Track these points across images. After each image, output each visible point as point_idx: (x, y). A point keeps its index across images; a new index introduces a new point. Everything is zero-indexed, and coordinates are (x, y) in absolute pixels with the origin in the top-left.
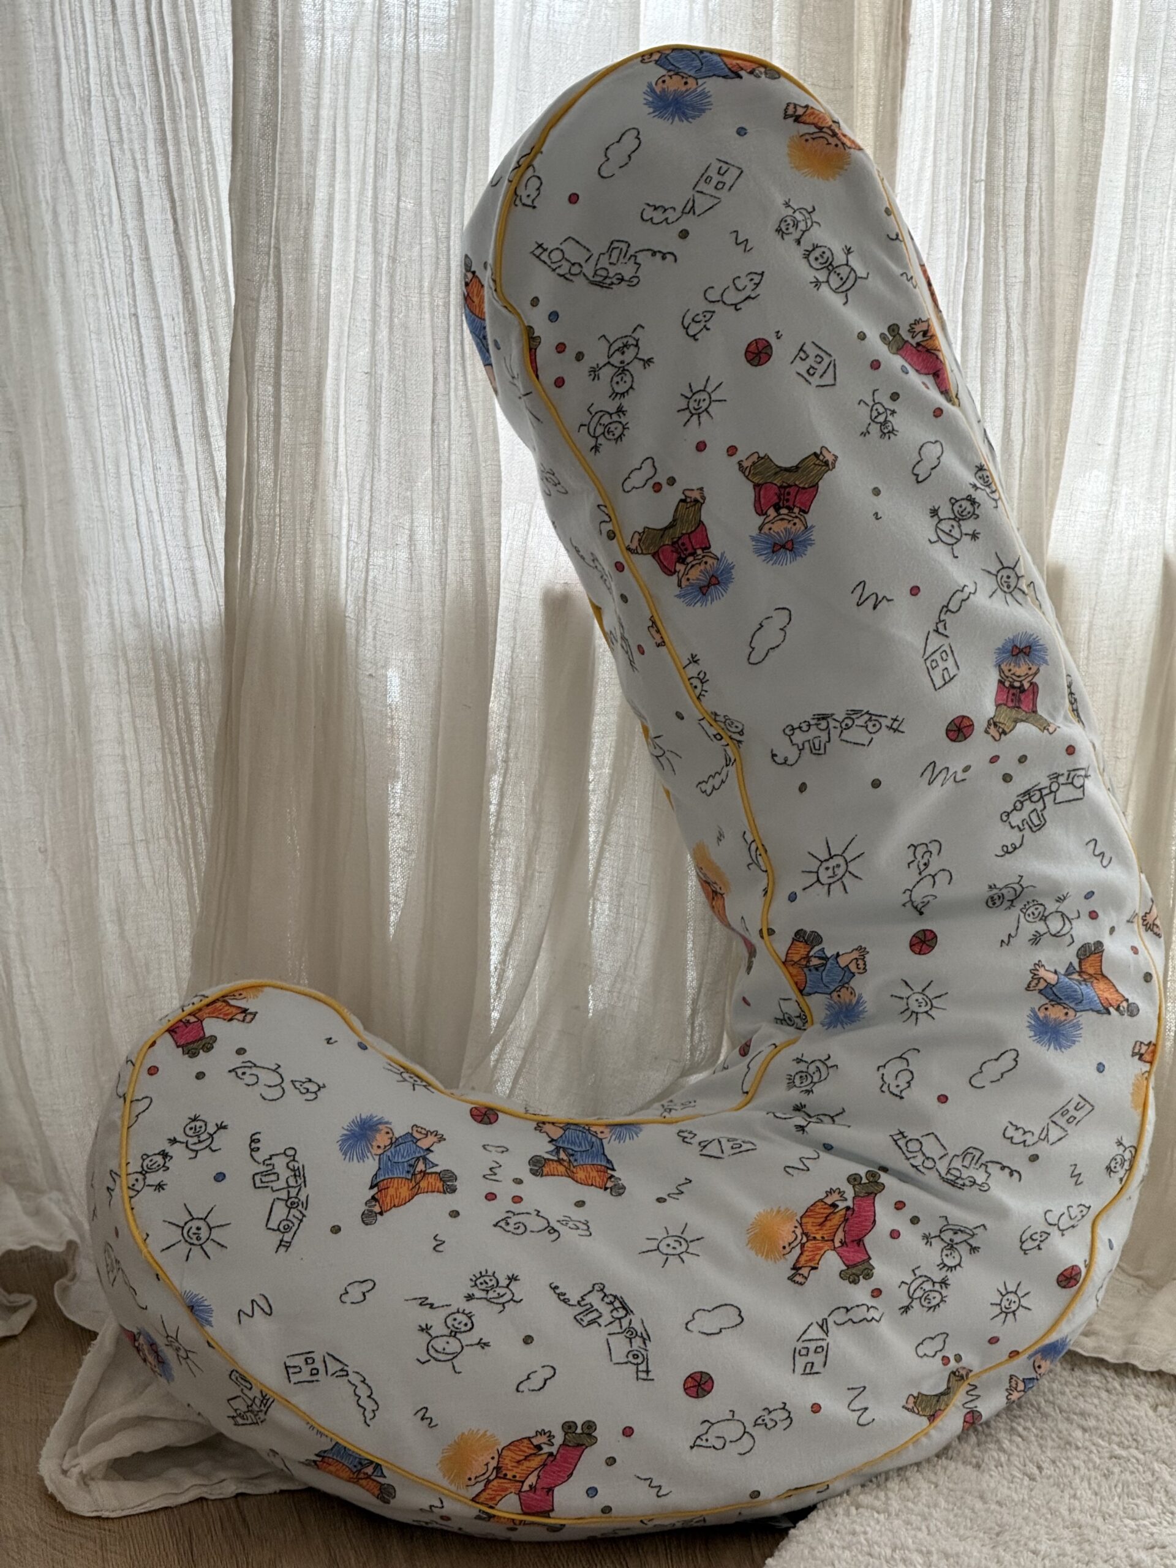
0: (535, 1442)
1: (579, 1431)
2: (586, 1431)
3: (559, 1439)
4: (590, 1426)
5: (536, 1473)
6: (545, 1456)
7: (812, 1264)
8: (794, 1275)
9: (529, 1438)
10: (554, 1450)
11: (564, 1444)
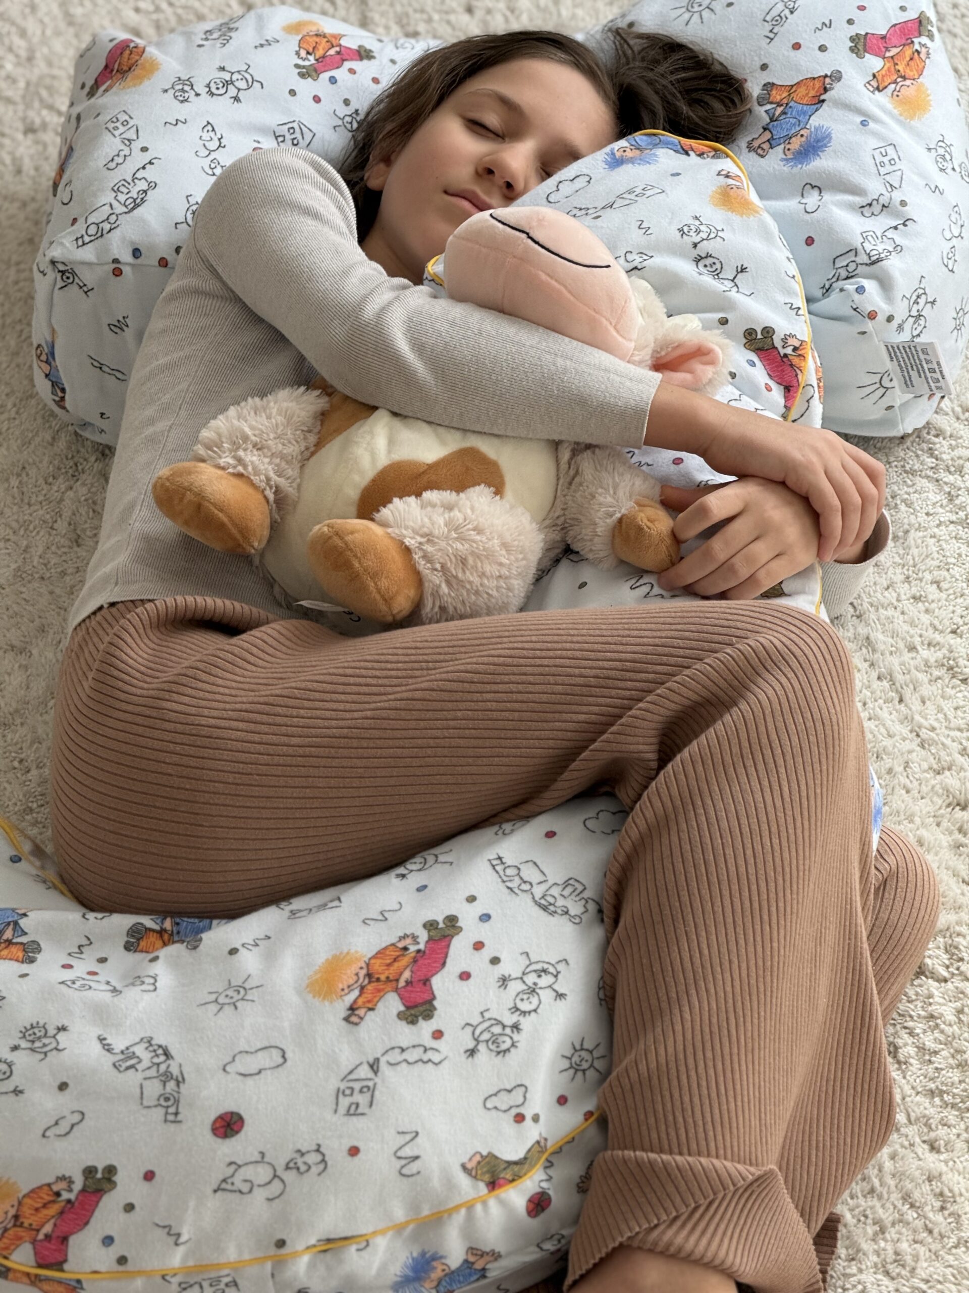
0: (55, 1188)
1: (99, 1175)
2: (106, 1175)
3: (78, 1186)
4: (111, 1170)
5: (52, 1222)
6: (63, 1204)
7: (370, 1006)
8: (349, 1016)
9: (49, 1185)
10: (72, 1196)
11: (83, 1191)
